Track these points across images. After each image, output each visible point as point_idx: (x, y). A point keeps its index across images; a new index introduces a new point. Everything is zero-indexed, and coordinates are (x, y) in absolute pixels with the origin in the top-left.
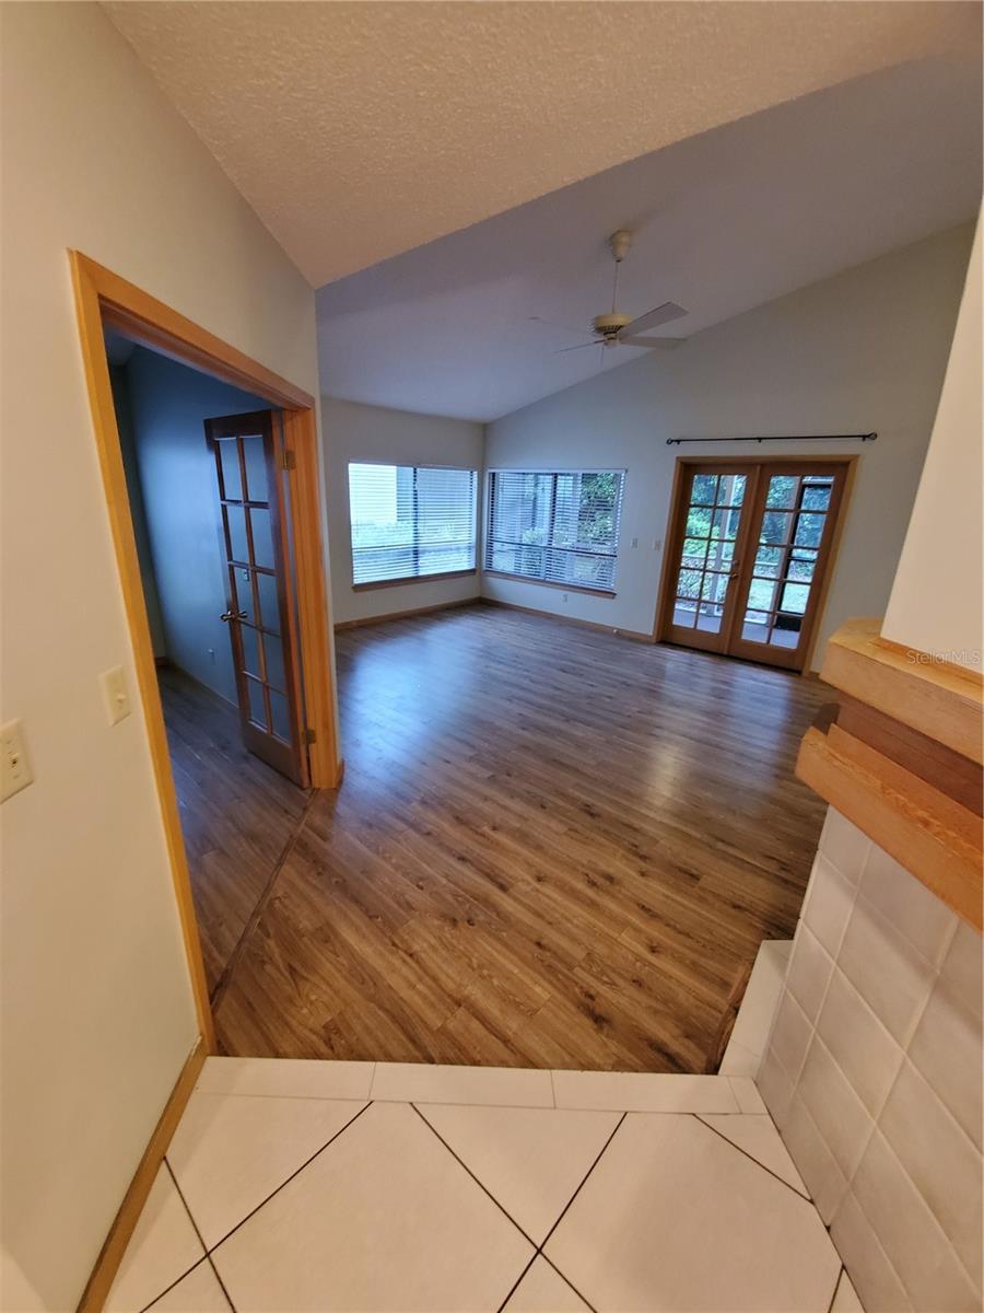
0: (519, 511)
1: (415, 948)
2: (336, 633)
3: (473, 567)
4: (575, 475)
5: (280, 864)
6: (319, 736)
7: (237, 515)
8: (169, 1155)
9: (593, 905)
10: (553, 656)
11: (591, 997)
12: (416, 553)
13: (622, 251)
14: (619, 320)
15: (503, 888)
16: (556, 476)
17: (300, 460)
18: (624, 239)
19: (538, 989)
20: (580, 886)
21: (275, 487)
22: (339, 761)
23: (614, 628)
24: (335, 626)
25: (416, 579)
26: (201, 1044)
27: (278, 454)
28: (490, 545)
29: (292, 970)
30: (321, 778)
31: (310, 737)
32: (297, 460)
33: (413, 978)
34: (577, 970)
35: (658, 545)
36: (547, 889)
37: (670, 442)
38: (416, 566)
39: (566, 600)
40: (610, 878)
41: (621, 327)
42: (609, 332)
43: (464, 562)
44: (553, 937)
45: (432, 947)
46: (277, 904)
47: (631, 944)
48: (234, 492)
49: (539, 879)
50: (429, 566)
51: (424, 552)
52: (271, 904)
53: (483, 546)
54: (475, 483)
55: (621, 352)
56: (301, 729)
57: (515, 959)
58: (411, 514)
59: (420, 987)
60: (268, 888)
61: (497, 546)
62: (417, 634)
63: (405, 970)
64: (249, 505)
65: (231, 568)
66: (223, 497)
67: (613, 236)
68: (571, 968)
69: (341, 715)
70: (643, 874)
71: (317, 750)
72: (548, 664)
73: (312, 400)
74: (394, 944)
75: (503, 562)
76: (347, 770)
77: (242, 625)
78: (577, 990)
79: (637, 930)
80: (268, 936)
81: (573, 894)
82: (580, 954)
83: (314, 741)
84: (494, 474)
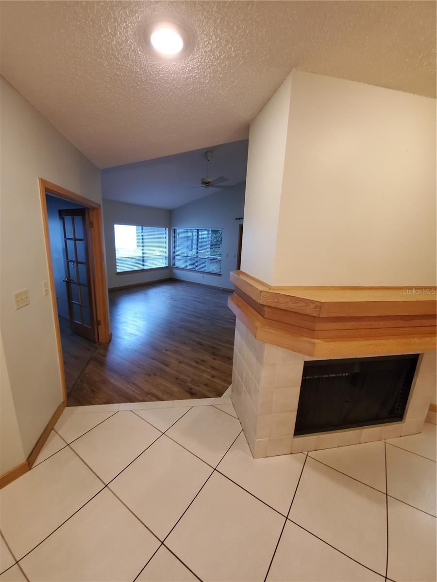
0: (186, 244)
1: (136, 382)
2: (109, 292)
3: (167, 266)
4: (208, 230)
5: (87, 364)
6: (102, 323)
7: (70, 244)
8: (54, 428)
9: (197, 368)
10: (196, 298)
11: (191, 389)
12: (143, 260)
13: (209, 158)
14: (209, 180)
15: (167, 366)
16: (198, 230)
17: (95, 224)
18: (210, 154)
19: (175, 389)
20: (193, 363)
21: (85, 234)
22: (110, 333)
23: (221, 288)
24: (109, 289)
25: (143, 271)
26: (64, 402)
27: (87, 223)
28: (174, 257)
29: (93, 391)
30: (102, 338)
31: (99, 323)
32: (94, 225)
33: (134, 389)
34: (188, 384)
35: (235, 256)
36: (182, 365)
37: (237, 219)
38: (143, 265)
39: (203, 278)
40: (203, 361)
41: (210, 182)
42: (206, 184)
43: (163, 264)
44: (181, 376)
45: (142, 382)
46: (87, 375)
47: (206, 376)
48: (70, 235)
49: (180, 363)
50: (149, 265)
51: (147, 260)
52: (85, 375)
53: (171, 258)
54: (167, 233)
55: (211, 190)
56: (95, 320)
57: (168, 382)
58: (141, 245)
59: (136, 391)
60: (83, 371)
61: (177, 257)
62: (144, 292)
63: (132, 388)
64: (75, 240)
65: (68, 262)
66: (65, 237)
67: (206, 153)
68: (186, 383)
69: (111, 320)
70: (214, 359)
71: (101, 328)
72: (194, 301)
73: (100, 205)
74: (128, 382)
75: (179, 264)
76: (113, 337)
77: (72, 284)
78: (187, 388)
79: (209, 373)
80: (84, 383)
81: (191, 366)
82: (189, 380)
83: (100, 325)
84: (175, 229)
